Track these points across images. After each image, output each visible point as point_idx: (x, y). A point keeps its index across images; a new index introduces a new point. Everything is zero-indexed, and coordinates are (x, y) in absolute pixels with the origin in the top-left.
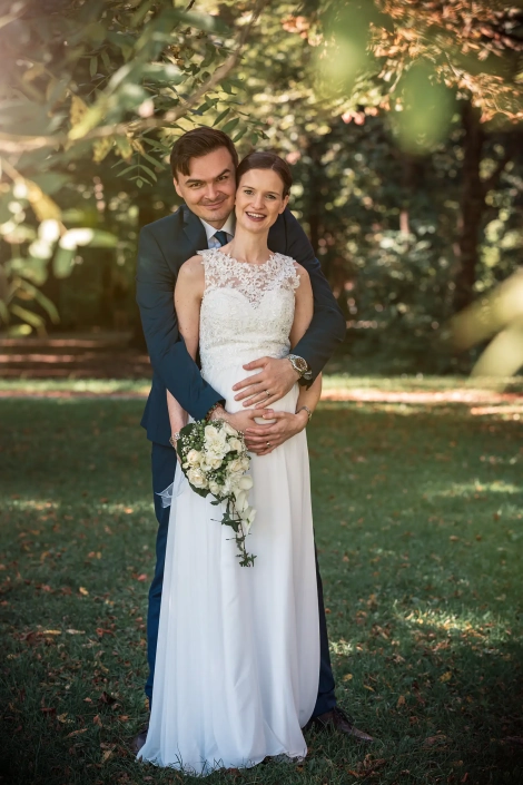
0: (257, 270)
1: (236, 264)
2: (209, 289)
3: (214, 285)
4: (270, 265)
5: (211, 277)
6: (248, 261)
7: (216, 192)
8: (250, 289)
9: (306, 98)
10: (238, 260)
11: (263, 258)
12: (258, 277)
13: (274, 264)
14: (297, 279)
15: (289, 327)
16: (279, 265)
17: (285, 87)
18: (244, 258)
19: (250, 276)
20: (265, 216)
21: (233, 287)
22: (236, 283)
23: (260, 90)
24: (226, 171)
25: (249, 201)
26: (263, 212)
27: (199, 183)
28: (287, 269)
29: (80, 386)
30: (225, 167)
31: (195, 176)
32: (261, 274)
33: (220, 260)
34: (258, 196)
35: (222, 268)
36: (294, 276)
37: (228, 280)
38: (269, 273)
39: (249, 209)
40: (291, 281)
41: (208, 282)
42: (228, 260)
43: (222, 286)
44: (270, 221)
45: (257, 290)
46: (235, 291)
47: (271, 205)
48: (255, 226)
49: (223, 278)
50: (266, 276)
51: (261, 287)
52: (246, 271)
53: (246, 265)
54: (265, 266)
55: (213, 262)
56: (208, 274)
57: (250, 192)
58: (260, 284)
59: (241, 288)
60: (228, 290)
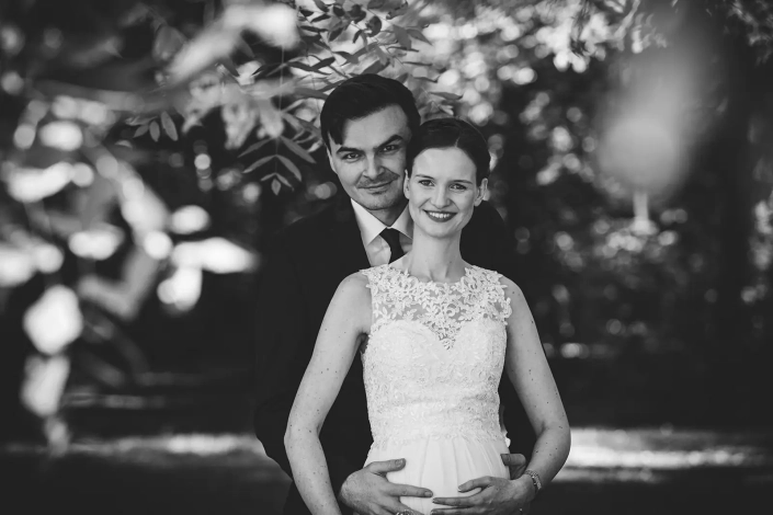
0: (448, 292)
1: (417, 284)
2: (379, 322)
3: (386, 316)
4: (467, 284)
5: (382, 305)
6: (433, 278)
7: (378, 167)
8: (439, 320)
9: (499, 31)
10: (420, 277)
11: (454, 274)
12: (449, 302)
13: (471, 282)
14: (506, 304)
15: (498, 374)
16: (479, 283)
17: (471, 15)
18: (428, 274)
19: (439, 300)
20: (453, 214)
21: (415, 319)
22: (419, 312)
23: (435, 20)
24: (394, 138)
25: (427, 196)
26: (448, 209)
27: (357, 154)
28: (492, 289)
29: (179, 444)
30: (393, 131)
31: (350, 143)
32: (454, 297)
33: (394, 280)
34: (440, 188)
35: (397, 292)
36: (501, 300)
37: (407, 309)
38: (466, 295)
39: (429, 207)
40: (499, 308)
41: (376, 313)
42: (405, 280)
43: (398, 318)
44: (461, 220)
45: (451, 322)
46: (418, 325)
47: (460, 199)
48: (440, 229)
49: (399, 307)
50: (462, 300)
51: (456, 317)
52: (432, 294)
53: (432, 286)
54: (460, 286)
55: (383, 284)
56: (376, 301)
57: (428, 182)
58: (454, 311)
59: (425, 320)
60: (407, 323)
